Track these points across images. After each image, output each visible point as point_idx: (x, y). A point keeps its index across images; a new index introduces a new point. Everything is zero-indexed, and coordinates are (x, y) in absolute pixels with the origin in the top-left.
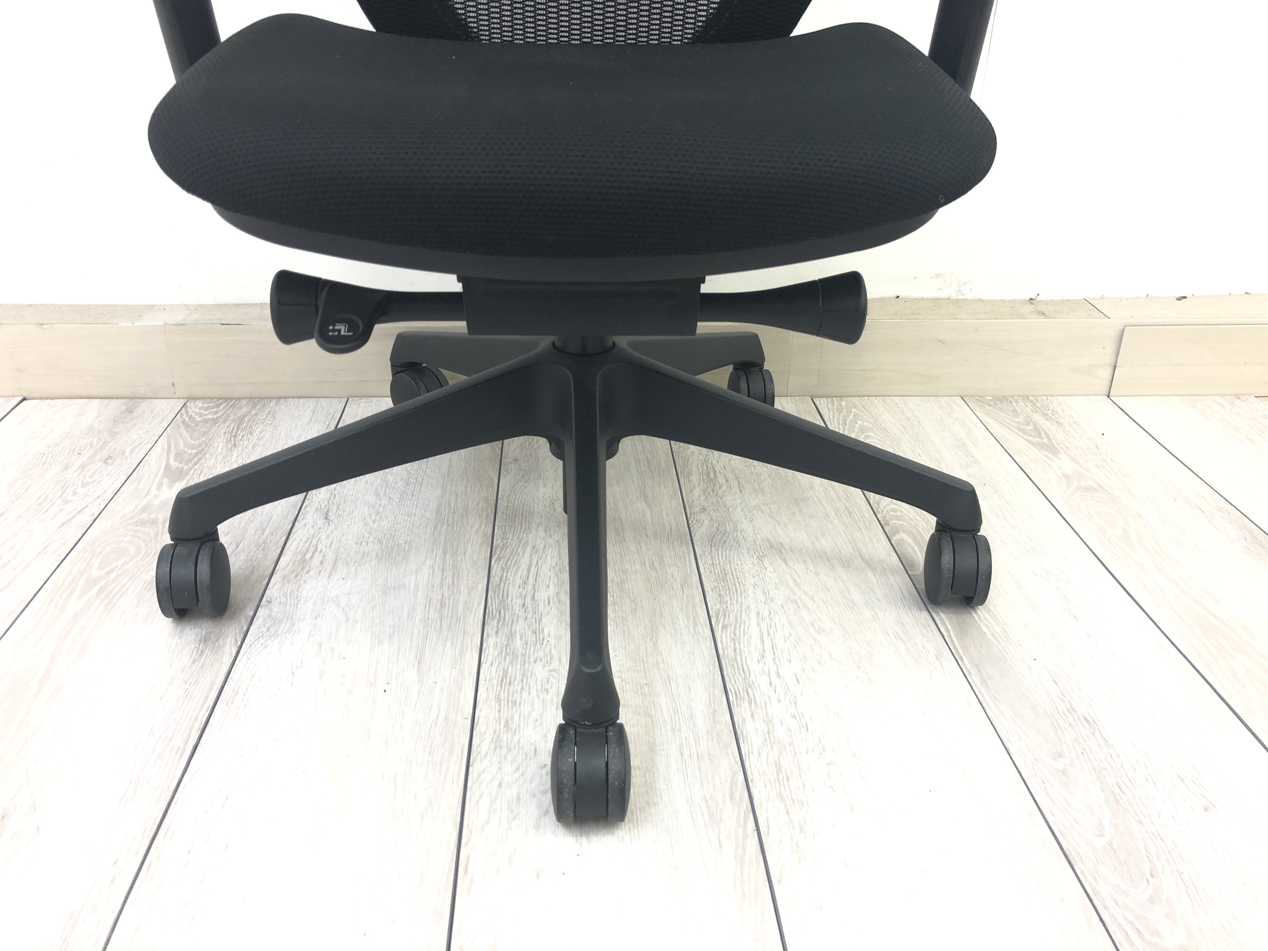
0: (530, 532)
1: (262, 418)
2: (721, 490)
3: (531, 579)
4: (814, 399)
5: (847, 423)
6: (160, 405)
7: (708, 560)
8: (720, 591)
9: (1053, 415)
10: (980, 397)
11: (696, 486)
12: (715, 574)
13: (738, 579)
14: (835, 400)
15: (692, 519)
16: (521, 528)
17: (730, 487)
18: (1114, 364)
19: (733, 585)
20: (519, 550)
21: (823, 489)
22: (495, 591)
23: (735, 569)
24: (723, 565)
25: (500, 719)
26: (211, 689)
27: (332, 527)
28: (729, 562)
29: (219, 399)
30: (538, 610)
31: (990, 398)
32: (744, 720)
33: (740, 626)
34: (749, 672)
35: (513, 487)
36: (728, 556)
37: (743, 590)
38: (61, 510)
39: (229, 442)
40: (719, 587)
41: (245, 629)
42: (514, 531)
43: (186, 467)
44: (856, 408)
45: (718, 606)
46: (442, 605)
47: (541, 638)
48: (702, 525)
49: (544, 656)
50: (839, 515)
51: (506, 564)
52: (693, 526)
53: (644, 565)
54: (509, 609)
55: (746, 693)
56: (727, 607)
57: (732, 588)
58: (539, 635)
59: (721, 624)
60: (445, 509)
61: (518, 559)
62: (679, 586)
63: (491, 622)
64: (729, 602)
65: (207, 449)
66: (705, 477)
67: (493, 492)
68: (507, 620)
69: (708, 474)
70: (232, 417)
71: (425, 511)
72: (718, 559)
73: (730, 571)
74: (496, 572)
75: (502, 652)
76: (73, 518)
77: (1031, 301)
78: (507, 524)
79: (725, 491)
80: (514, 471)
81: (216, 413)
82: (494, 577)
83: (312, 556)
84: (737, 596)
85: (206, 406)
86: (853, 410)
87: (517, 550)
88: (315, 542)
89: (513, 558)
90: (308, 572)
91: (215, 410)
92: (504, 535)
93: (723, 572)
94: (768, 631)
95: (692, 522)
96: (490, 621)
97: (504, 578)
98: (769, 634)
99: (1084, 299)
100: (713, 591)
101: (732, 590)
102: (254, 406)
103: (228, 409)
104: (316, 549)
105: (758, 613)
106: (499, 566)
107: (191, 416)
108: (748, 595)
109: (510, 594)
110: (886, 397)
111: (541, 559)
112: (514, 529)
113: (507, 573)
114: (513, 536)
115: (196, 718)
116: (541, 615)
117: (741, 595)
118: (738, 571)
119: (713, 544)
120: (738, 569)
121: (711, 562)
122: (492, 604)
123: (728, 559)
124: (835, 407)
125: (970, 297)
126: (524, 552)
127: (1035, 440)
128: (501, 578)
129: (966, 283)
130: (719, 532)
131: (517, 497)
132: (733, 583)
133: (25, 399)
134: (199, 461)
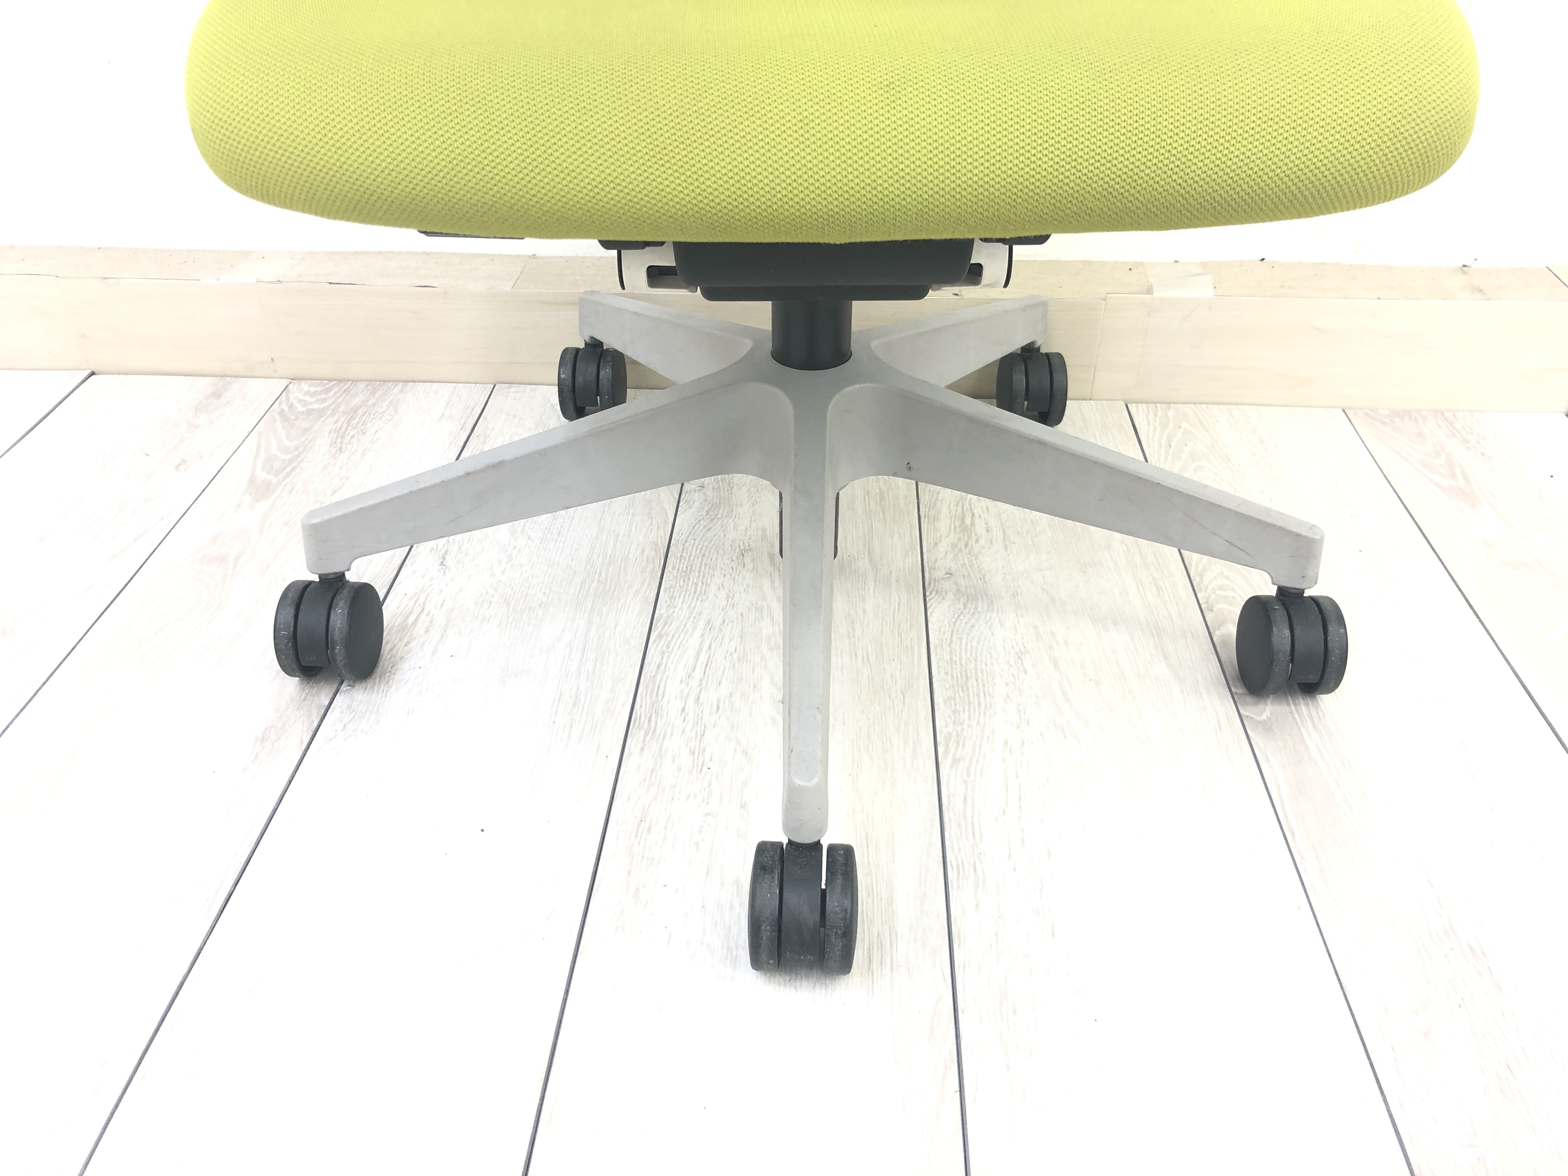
0: (707, 598)
1: (381, 411)
2: (977, 544)
3: (698, 671)
4: (1129, 405)
5: (1173, 444)
6: (256, 386)
7: (945, 654)
8: (955, 704)
9: (1478, 442)
10: (1370, 410)
11: (943, 537)
12: (953, 677)
13: (983, 686)
14: (1159, 408)
15: (931, 589)
16: (695, 592)
17: (991, 541)
19: (976, 697)
20: (688, 626)
21: (1124, 550)
22: (647, 687)
23: (982, 671)
24: (966, 664)
28: (976, 660)
29: (330, 380)
30: (701, 719)
31: (1386, 412)
33: (977, 761)
34: (981, 835)
35: (694, 527)
36: (974, 650)
37: (989, 705)
39: (334, 445)
40: (954, 698)
41: (315, 724)
42: (684, 596)
43: (275, 480)
44: (1187, 421)
45: (950, 728)
46: (576, 703)
47: (700, 763)
48: (943, 599)
49: (700, 792)
50: (1143, 593)
51: (668, 647)
52: (930, 599)
53: (854, 657)
54: (663, 716)
55: (972, 869)
56: (962, 730)
57: (974, 700)
58: (698, 759)
59: (950, 757)
60: (599, 557)
61: (685, 640)
62: (899, 693)
63: (637, 734)
64: (967, 722)
65: (305, 454)
66: (957, 524)
67: (665, 534)
68: (658, 731)
69: (963, 520)
70: (342, 408)
71: (572, 560)
72: (960, 654)
73: (973, 675)
74: (653, 656)
75: (645, 780)
78: (678, 585)
79: (983, 547)
80: (697, 504)
81: (324, 400)
82: (649, 664)
83: (416, 621)
84: (979, 713)
85: (312, 389)
86: (1184, 425)
87: (685, 625)
88: (422, 599)
89: (679, 637)
91: (323, 396)
92: (671, 602)
93: (964, 674)
94: (1016, 771)
95: (931, 593)
96: (636, 732)
97: (662, 668)
98: (1017, 777)
100: (945, 703)
101: (974, 704)
102: (373, 393)
103: (340, 396)
104: (423, 609)
105: (1006, 743)
106: (659, 649)
107: (292, 404)
108: (995, 713)
109: (667, 693)
110: (1234, 406)
111: (715, 641)
112: (686, 593)
113: (668, 659)
114: (682, 603)
116: (705, 727)
117: (985, 713)
118: (985, 674)
119: (955, 630)
120: (987, 671)
121: (948, 658)
122: (641, 706)
123: (973, 654)
124: (1158, 419)
126: (695, 628)
127: (1445, 482)
128: (659, 667)
130: (967, 610)
131: (697, 542)
132: (975, 692)
133: (93, 374)
134: (294, 469)
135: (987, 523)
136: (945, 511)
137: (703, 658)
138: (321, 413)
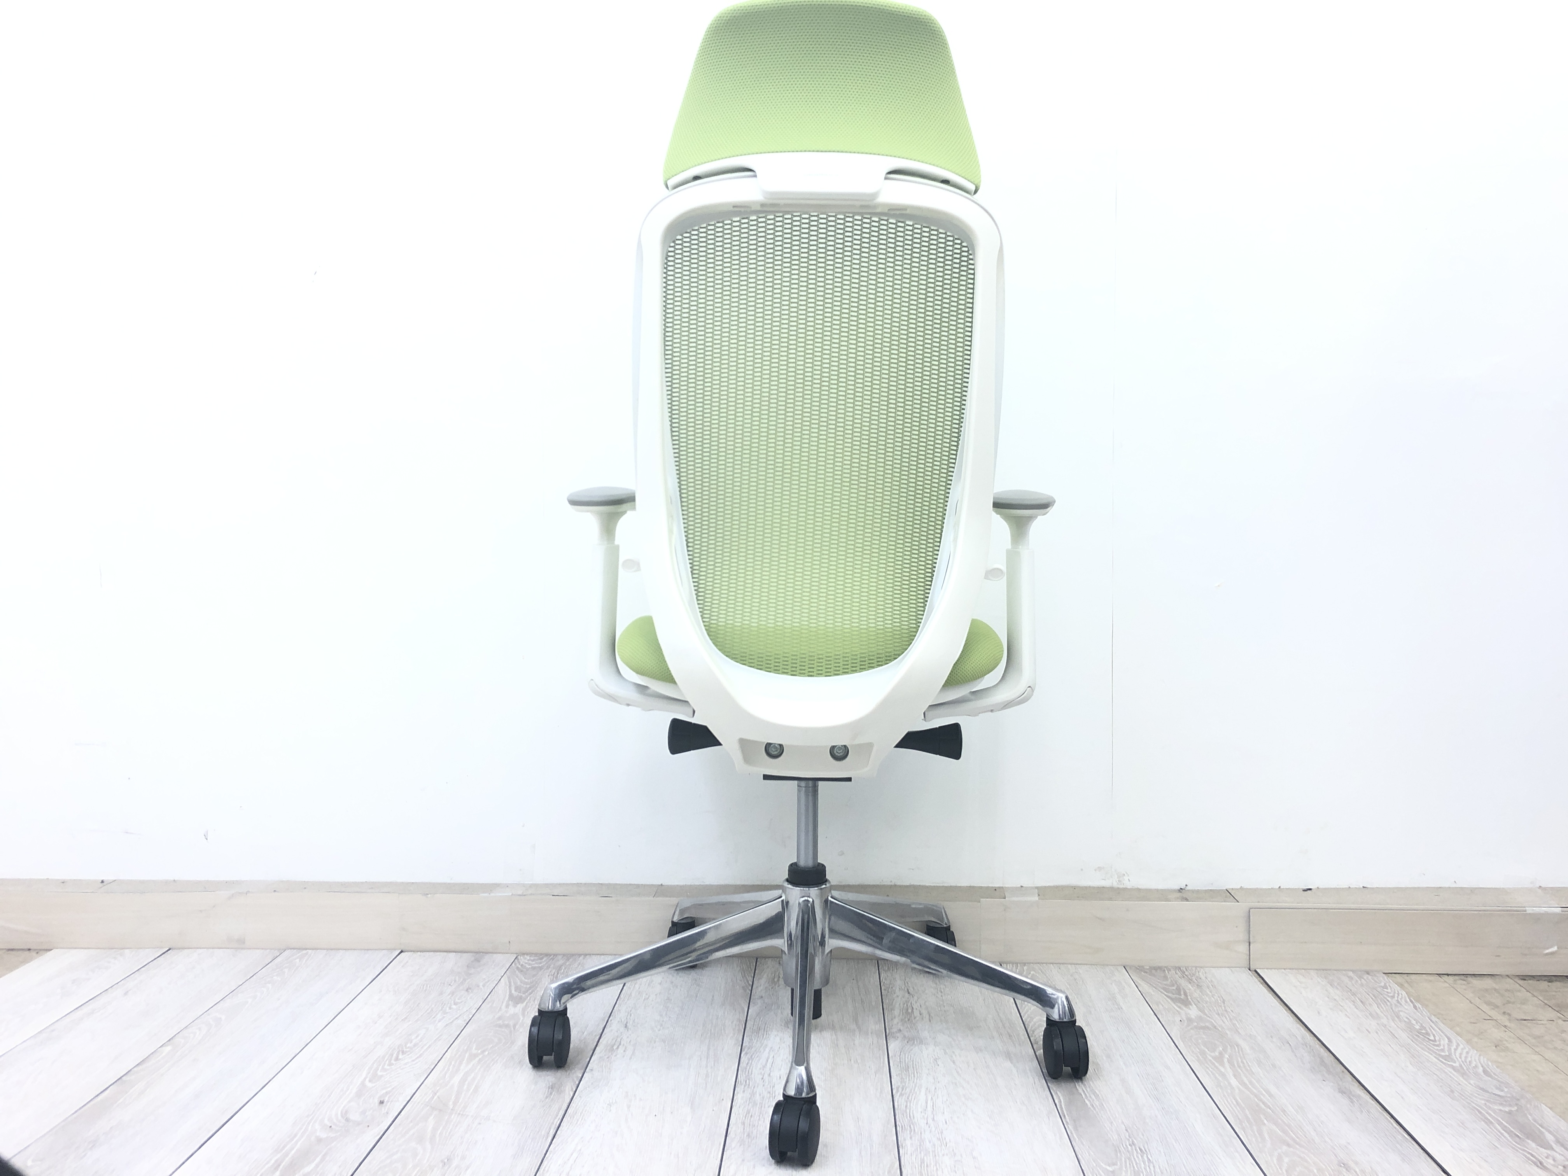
3: (768, 1065)
6: (499, 957)
8: (902, 1077)
9: (1196, 980)
10: (1141, 968)
12: (901, 1067)
13: (917, 1070)
15: (890, 1036)
18: (1248, 941)
19: (913, 1074)
23: (916, 1065)
24: (908, 1063)
25: (744, 1132)
26: (560, 1109)
27: (630, 1032)
29: (541, 954)
30: (772, 1082)
31: (1149, 969)
32: (905, 1140)
33: (913, 1094)
34: (914, 1117)
35: (756, 1013)
36: (912, 1058)
37: (919, 1076)
38: (444, 1017)
40: (902, 1075)
41: (577, 1083)
42: (758, 1039)
43: (524, 996)
46: (707, 1076)
48: (896, 1039)
50: (1001, 1037)
51: (751, 1057)
52: (889, 1040)
53: (850, 1061)
54: (752, 1081)
55: (909, 1128)
56: (906, 1085)
59: (899, 1093)
60: (709, 1025)
61: (760, 1054)
62: (873, 1073)
63: (740, 1087)
66: (904, 1011)
67: (743, 1015)
68: (751, 1086)
69: (907, 1010)
70: (552, 966)
72: (905, 1059)
73: (911, 1066)
74: (744, 1060)
75: (747, 1101)
76: (453, 1021)
77: (1180, 890)
78: (753, 1034)
79: (918, 1020)
80: (760, 1004)
81: (541, 963)
82: (743, 1062)
83: (618, 1047)
84: (914, 1079)
85: (532, 958)
87: (759, 1049)
88: (619, 1040)
89: (757, 1053)
90: (616, 1056)
91: (539, 961)
92: (750, 1041)
93: (907, 1068)
95: (890, 1038)
97: (748, 1064)
98: (932, 1099)
99: (1225, 890)
101: (912, 1076)
102: (568, 959)
103: (549, 961)
104: (620, 1044)
106: (747, 1057)
107: (522, 965)
108: (922, 1078)
111: (776, 1055)
112: (758, 1036)
114: (756, 1042)
115: (553, 1123)
117: (918, 1079)
119: (903, 1051)
120: (918, 1065)
121: (899, 1061)
125: (1129, 887)
126: (764, 1050)
127: (1174, 996)
129: (1125, 875)
130: (909, 1045)
131: (762, 1019)
133: (402, 952)
134: (532, 992)
135: (920, 1012)
136: (897, 1005)
137: (770, 1061)
138: (541, 968)
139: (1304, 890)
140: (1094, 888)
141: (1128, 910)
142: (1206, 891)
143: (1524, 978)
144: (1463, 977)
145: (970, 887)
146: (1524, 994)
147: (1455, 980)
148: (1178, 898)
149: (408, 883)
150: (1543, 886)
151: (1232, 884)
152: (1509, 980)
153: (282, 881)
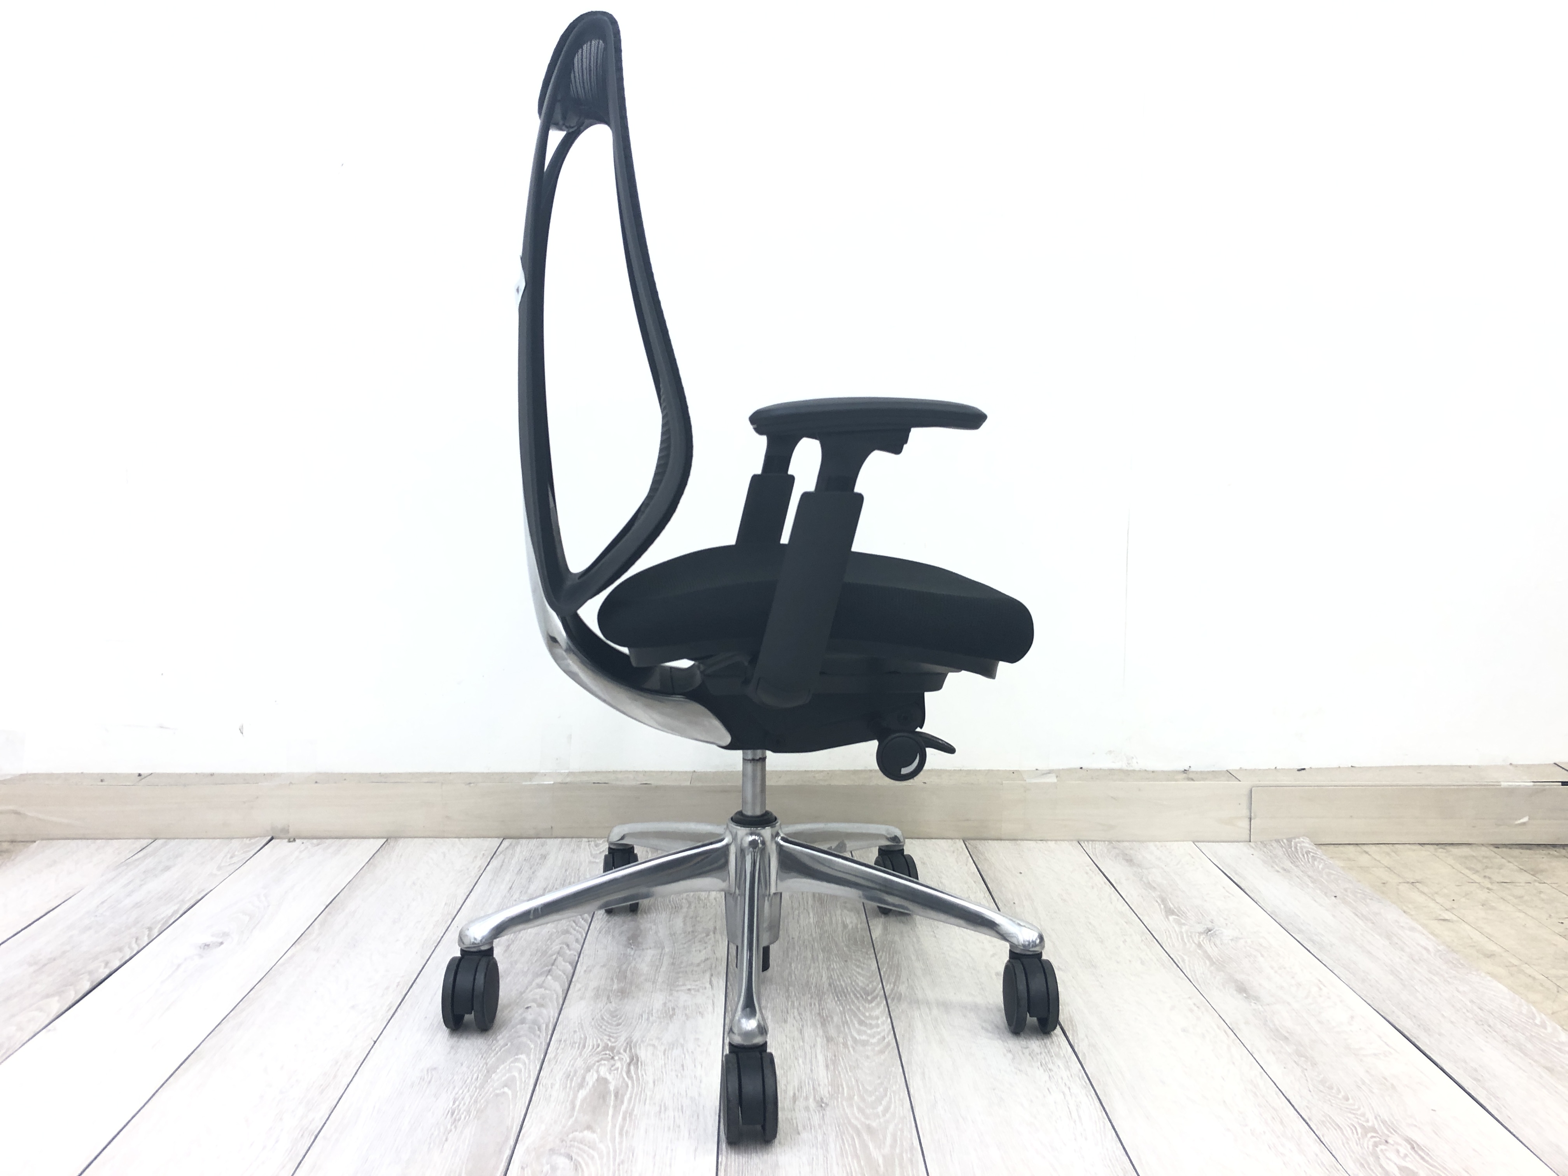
18: (1249, 816)
77: (1186, 771)
99: (1227, 771)
125: (1137, 769)
129: (1133, 758)
139: (1299, 770)
140: (1104, 770)
141: (1140, 790)
142: (1208, 772)
143: (1497, 846)
144: (1442, 846)
145: (989, 770)
146: (1499, 860)
147: (1436, 849)
148: (1184, 779)
149: (446, 774)
150: (1514, 763)
151: (1233, 766)
152: (1483, 848)
153: (320, 773)
